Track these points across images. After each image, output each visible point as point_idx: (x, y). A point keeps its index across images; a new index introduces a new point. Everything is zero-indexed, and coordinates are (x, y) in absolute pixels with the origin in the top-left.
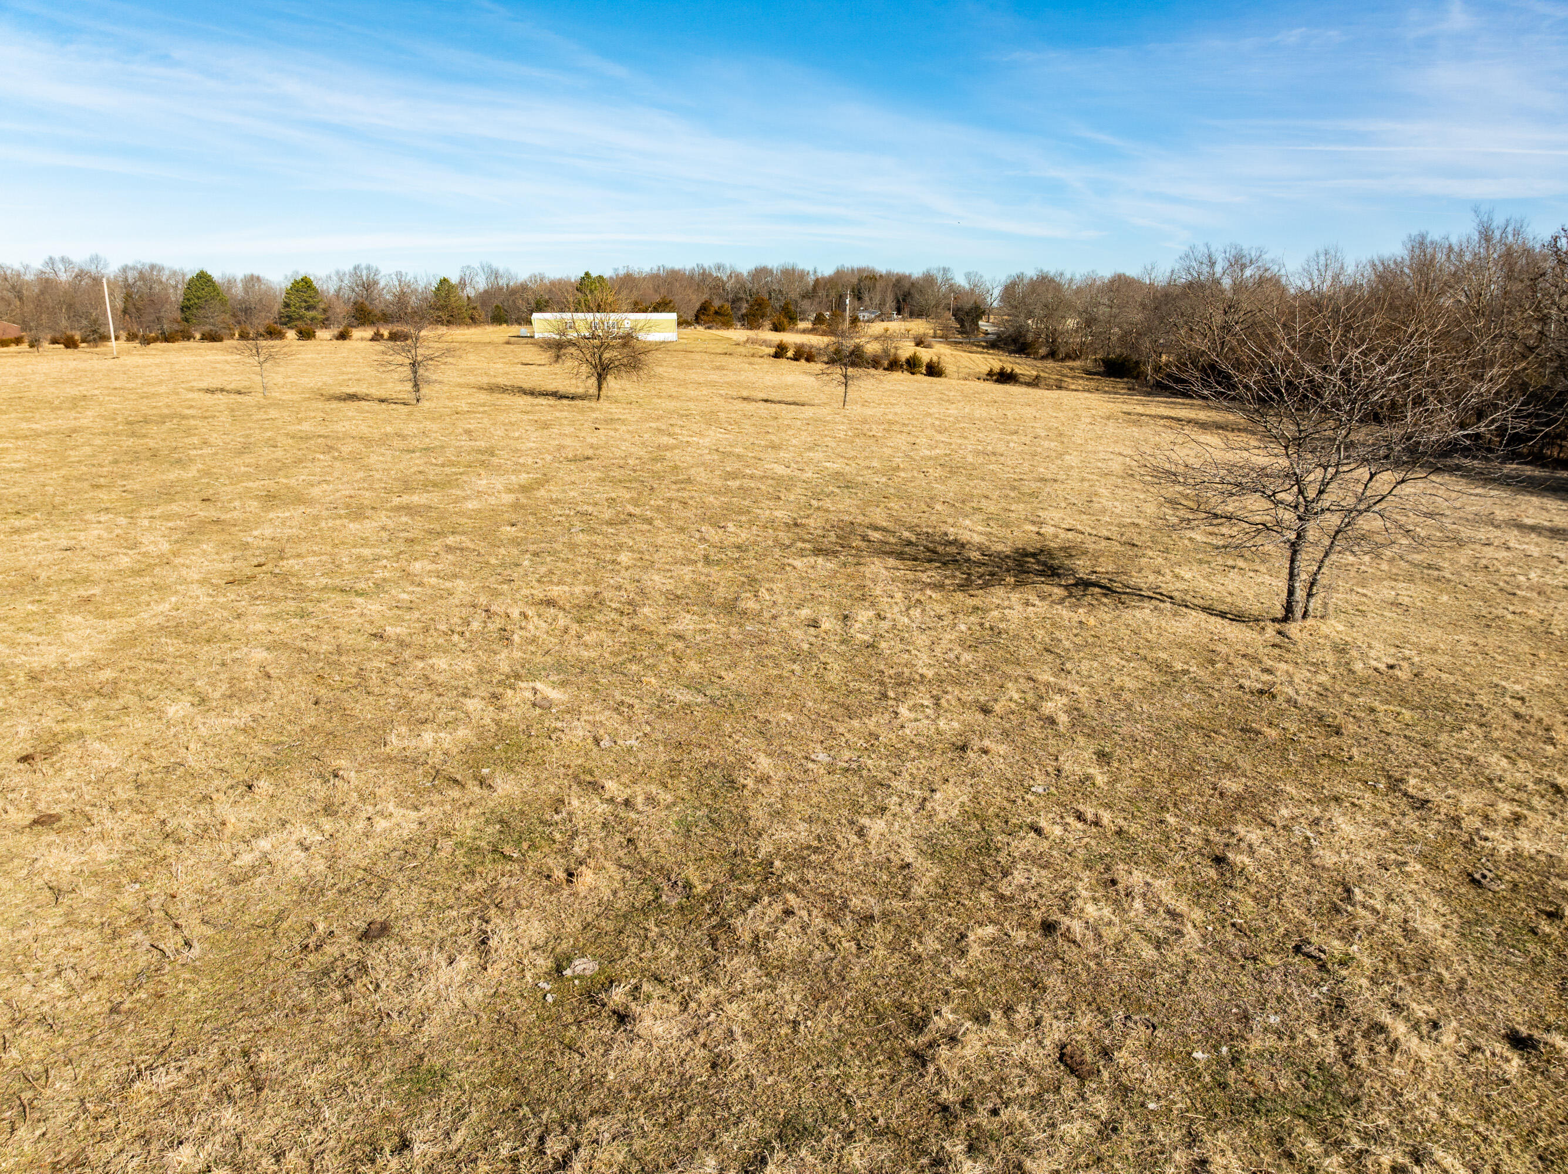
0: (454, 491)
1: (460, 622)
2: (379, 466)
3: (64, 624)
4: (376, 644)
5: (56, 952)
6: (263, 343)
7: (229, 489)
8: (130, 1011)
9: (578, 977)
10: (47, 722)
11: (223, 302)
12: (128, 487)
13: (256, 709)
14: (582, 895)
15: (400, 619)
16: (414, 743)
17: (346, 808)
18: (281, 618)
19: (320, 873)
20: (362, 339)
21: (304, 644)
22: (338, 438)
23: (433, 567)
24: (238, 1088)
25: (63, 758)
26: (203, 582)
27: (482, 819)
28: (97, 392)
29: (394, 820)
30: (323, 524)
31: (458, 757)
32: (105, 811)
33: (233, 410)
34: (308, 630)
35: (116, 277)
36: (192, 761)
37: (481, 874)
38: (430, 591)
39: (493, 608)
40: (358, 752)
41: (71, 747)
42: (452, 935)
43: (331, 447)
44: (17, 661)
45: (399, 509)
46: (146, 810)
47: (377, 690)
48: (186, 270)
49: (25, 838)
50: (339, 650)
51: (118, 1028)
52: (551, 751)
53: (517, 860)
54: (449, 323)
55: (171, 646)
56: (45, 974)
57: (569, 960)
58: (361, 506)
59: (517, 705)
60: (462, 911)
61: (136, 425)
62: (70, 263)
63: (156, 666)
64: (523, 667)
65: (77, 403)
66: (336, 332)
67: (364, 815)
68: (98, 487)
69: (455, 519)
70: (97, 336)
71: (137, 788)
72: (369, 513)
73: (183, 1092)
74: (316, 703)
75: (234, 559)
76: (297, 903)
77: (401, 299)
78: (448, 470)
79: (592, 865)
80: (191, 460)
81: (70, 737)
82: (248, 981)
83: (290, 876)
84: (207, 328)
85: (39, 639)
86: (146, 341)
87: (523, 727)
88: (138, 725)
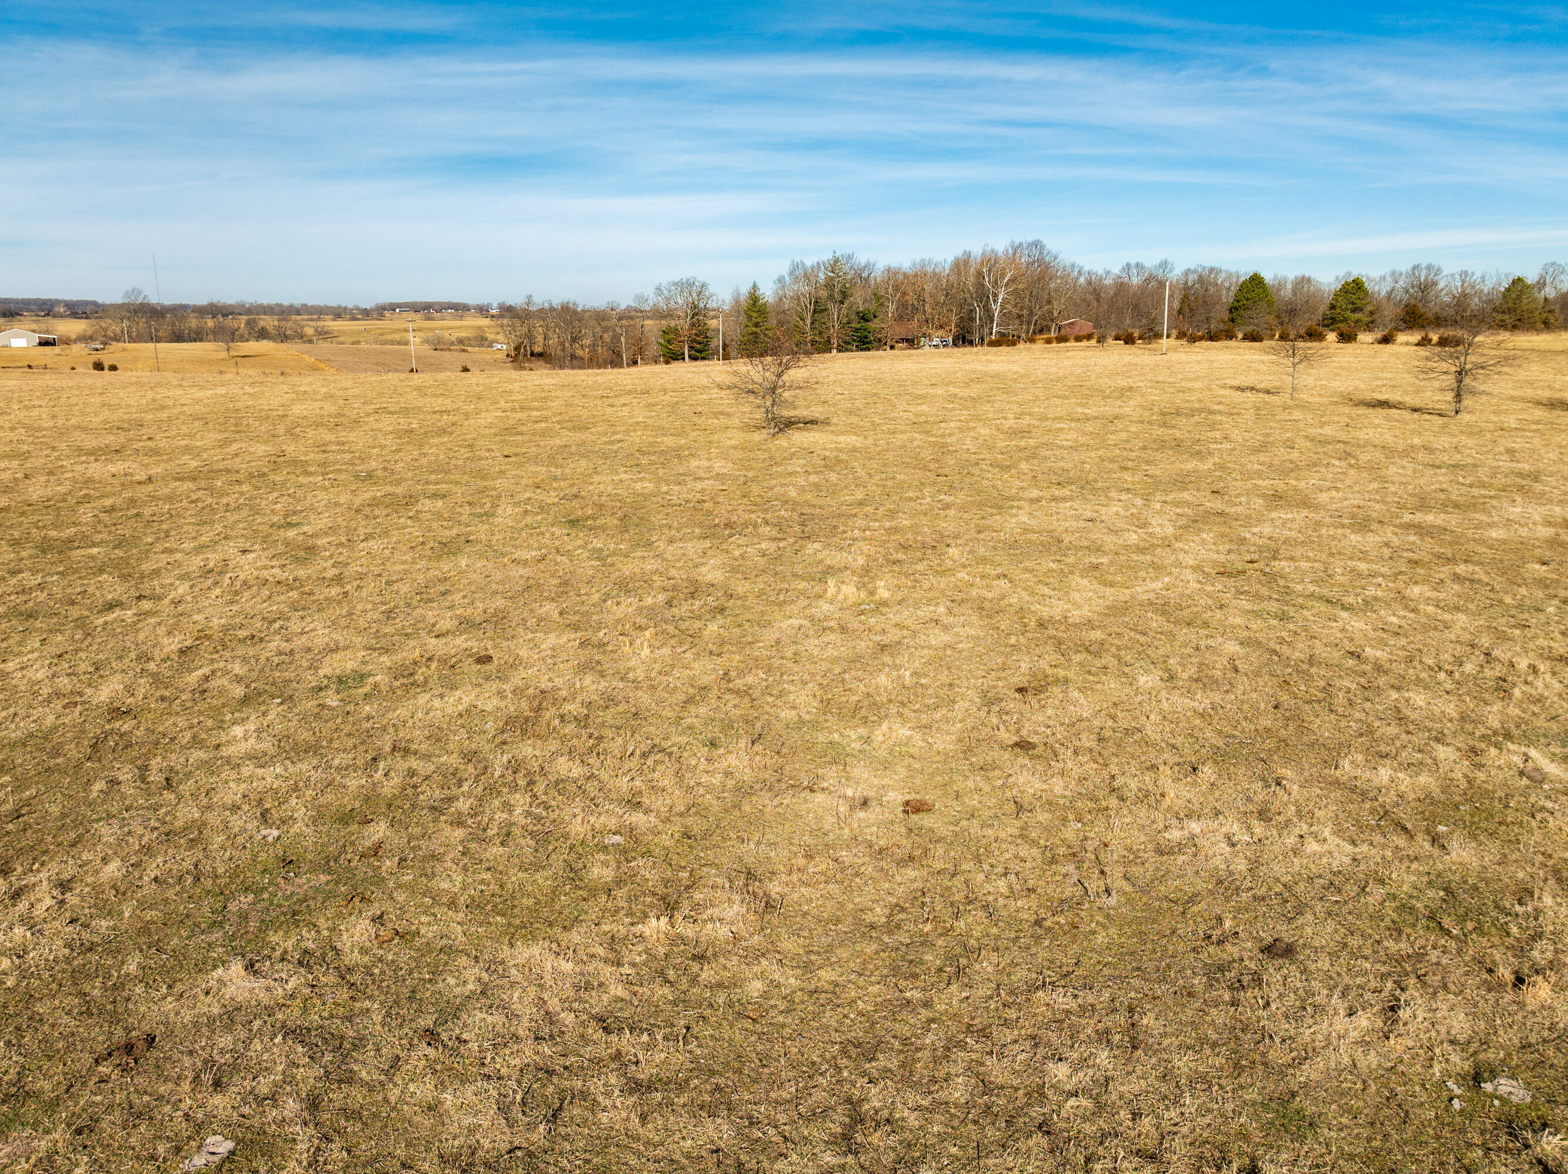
0: (1478, 516)
1: (1451, 659)
2: (1396, 479)
3: (1074, 584)
4: (1351, 662)
5: (1007, 856)
6: (1301, 344)
7: (1239, 484)
8: (1049, 929)
9: (1500, 1098)
10: (1043, 664)
11: (1270, 304)
12: (1150, 472)
13: (1217, 698)
14: (1530, 1008)
15: (1383, 643)
16: (1368, 774)
17: (1280, 818)
18: (1261, 616)
19: (1240, 872)
20: (1407, 344)
21: (1278, 647)
22: (1359, 446)
23: (1434, 594)
24: (1118, 1037)
25: (1048, 697)
26: (1196, 568)
27: (1425, 879)
28: (1141, 384)
29: (1326, 847)
30: (1324, 531)
31: (1413, 804)
32: (1069, 753)
33: (1258, 409)
34: (1284, 634)
35: (1178, 280)
36: (1150, 731)
37: (1408, 936)
38: (1424, 620)
39: (1496, 653)
40: (1307, 767)
41: (1056, 690)
42: (1359, 986)
43: (1349, 454)
44: (1033, 608)
45: (1408, 527)
46: (1101, 761)
47: (1340, 710)
48: (1242, 272)
49: (1007, 756)
50: (1311, 661)
51: (1037, 939)
52: (1531, 832)
53: (1456, 938)
54: (1514, 328)
55: (1156, 621)
56: (996, 871)
57: (1494, 1075)
58: (1368, 519)
59: (1499, 767)
60: (1377, 966)
61: (1168, 416)
62: (1143, 267)
63: (1138, 636)
64: (1518, 727)
65: (1123, 393)
66: (1379, 335)
67: (1297, 831)
68: (1125, 469)
69: (1471, 546)
70: (1152, 334)
71: (1099, 740)
72: (1375, 526)
73: (1073, 1018)
74: (1276, 707)
75: (1229, 552)
76: (1211, 892)
77: (1461, 301)
78: (1475, 491)
79: (1553, 980)
80: (1209, 453)
81: (1057, 681)
82: (1149, 946)
83: (1211, 864)
84: (1250, 328)
85: (1052, 593)
86: (1193, 339)
87: (1500, 793)
88: (1112, 685)
